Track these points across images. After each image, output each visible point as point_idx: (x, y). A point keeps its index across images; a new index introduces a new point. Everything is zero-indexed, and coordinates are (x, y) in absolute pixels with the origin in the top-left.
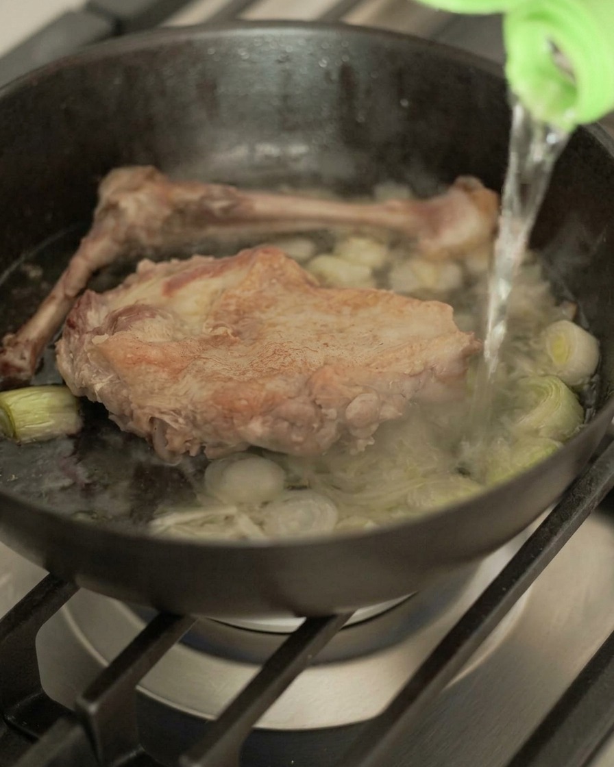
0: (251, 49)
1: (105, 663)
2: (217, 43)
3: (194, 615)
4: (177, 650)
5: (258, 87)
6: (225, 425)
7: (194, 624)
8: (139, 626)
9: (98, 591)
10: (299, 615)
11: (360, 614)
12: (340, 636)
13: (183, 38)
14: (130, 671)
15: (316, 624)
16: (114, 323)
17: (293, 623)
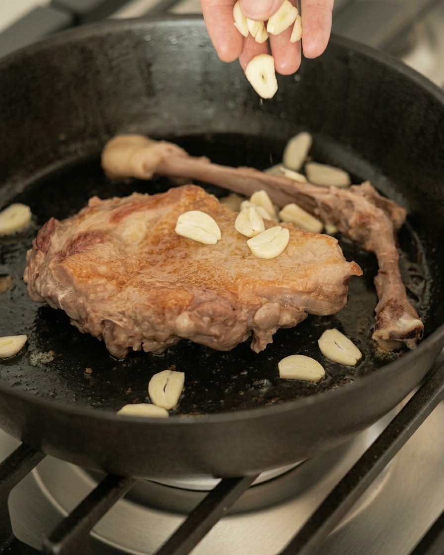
0: (179, 37)
1: (66, 514)
2: (152, 31)
3: (135, 477)
4: (122, 504)
5: (184, 66)
6: (159, 320)
7: (135, 483)
8: (92, 485)
9: (62, 459)
10: (216, 477)
11: (264, 476)
12: (249, 493)
13: (127, 27)
14: (86, 520)
15: (229, 484)
16: (73, 246)
17: (211, 483)
